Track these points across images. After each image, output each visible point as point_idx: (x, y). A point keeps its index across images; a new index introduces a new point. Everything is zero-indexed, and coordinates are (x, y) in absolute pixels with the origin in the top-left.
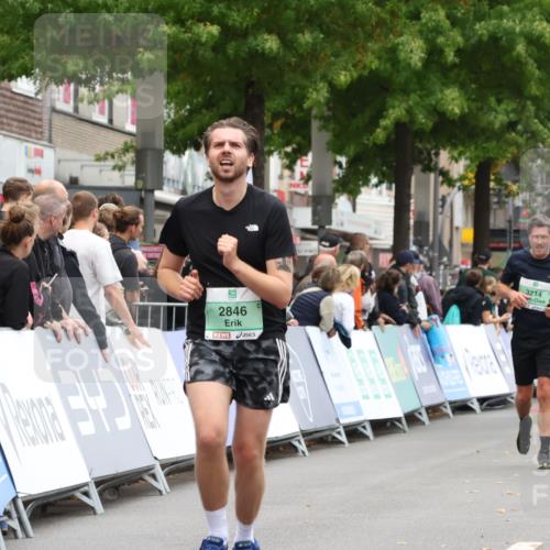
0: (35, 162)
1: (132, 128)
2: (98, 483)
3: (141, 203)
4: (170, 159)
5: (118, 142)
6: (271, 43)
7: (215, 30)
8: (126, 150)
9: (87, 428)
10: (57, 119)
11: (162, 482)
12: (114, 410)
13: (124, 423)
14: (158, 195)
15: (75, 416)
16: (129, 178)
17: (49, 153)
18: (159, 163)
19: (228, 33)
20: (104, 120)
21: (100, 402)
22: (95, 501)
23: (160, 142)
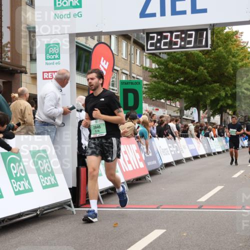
0: (164, 112)
1: (179, 107)
2: (175, 161)
3: (181, 118)
4: (185, 111)
5: (177, 109)
6: (201, 94)
7: (192, 92)
8: (178, 110)
9: (173, 153)
10: (168, 106)
11: (185, 161)
12: (177, 150)
13: (178, 152)
14: (183, 117)
15: (171, 151)
16: (179, 114)
17: (166, 111)
18: (183, 112)
19: (194, 92)
20: (174, 105)
21: (175, 149)
22: (174, 164)
23: (184, 109)
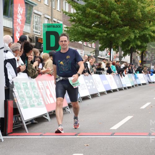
0: (81, 52)
1: (95, 48)
2: (91, 95)
3: (96, 58)
4: (100, 52)
5: (93, 50)
6: (113, 35)
7: (106, 34)
9: (89, 88)
10: (84, 47)
11: (99, 95)
12: (93, 85)
13: (94, 87)
14: (98, 57)
15: (88, 86)
16: (94, 55)
17: (83, 51)
18: (98, 52)
19: (108, 34)
20: (91, 47)
21: (91, 84)
22: (90, 97)
23: (98, 49)
